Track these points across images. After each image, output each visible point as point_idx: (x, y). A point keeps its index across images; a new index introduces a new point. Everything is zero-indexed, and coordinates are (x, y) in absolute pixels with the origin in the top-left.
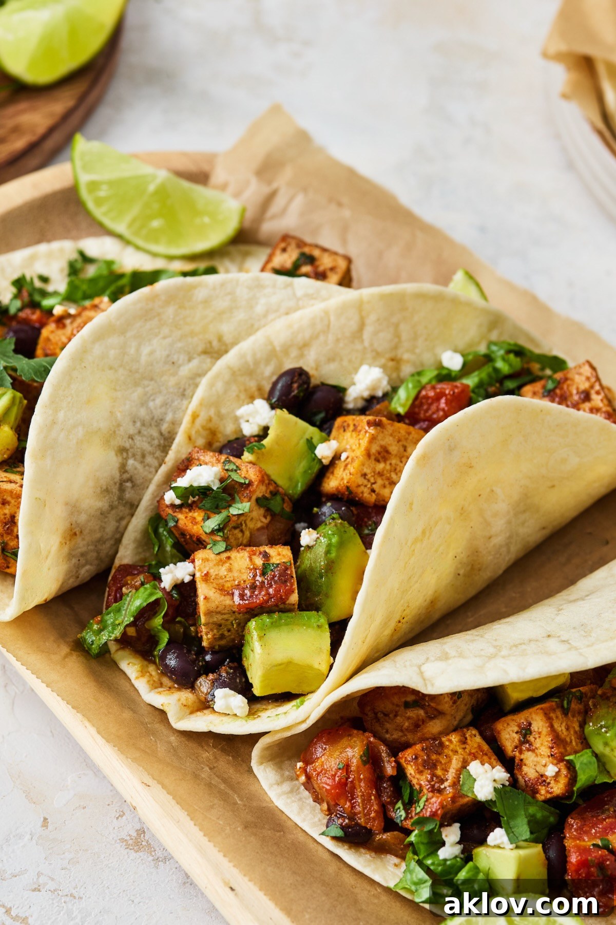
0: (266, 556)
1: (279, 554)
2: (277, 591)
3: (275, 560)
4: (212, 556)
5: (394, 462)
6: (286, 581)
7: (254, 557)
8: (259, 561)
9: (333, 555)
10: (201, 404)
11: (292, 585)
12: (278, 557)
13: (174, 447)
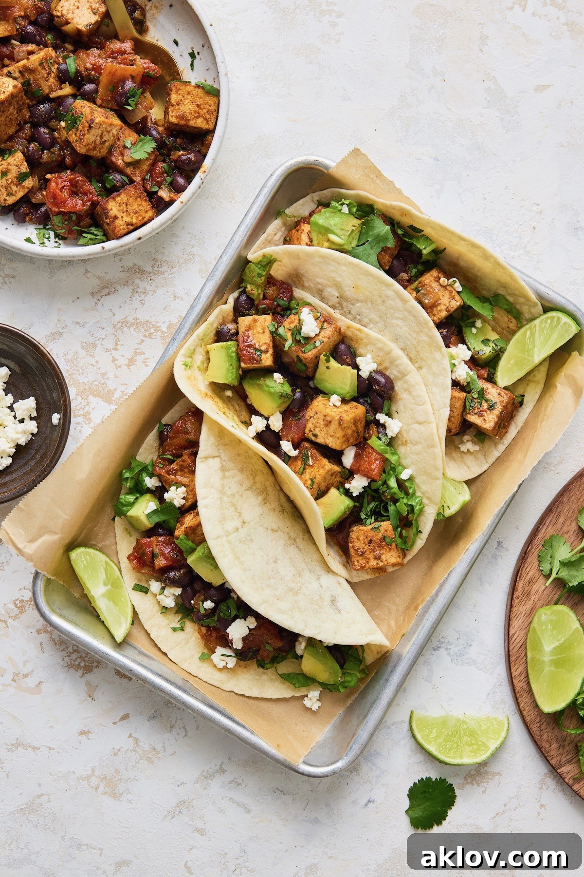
0: (266, 352)
1: (267, 359)
2: (244, 355)
3: (264, 356)
4: (267, 324)
5: (324, 429)
6: (250, 360)
7: (266, 345)
8: (263, 348)
9: (265, 388)
10: (367, 335)
11: (249, 364)
12: (265, 358)
13: (343, 318)
